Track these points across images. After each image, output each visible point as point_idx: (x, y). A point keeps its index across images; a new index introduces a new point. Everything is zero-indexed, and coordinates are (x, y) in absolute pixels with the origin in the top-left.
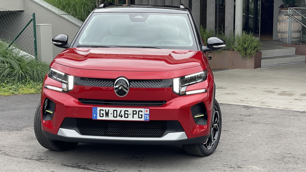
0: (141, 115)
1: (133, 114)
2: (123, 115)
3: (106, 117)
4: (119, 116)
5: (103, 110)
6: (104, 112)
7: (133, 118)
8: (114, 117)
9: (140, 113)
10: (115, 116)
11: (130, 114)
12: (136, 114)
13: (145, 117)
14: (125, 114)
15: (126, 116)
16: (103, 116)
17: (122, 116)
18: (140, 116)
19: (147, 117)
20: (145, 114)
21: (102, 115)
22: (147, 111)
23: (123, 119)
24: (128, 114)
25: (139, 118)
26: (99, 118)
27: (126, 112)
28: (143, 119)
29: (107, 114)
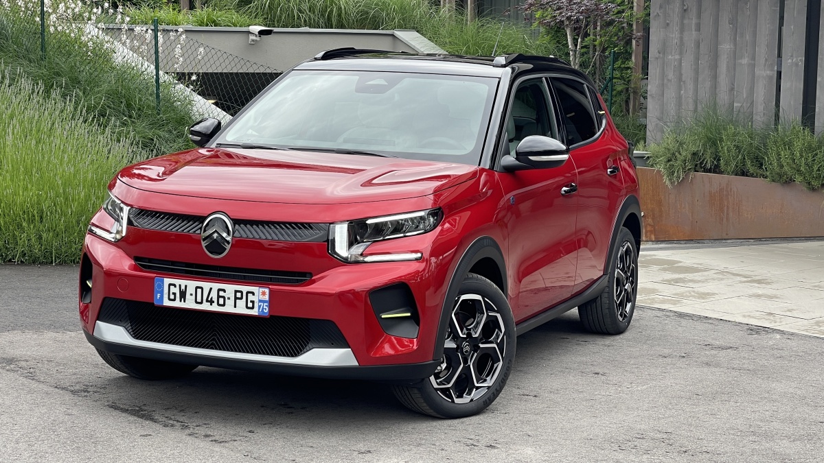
0: (253, 302)
1: (236, 298)
2: (215, 299)
3: (181, 301)
4: (207, 301)
5: (175, 286)
6: (177, 290)
7: (235, 307)
8: (196, 302)
9: (251, 297)
10: (199, 300)
11: (229, 298)
12: (241, 298)
13: (259, 307)
14: (219, 297)
15: (221, 301)
16: (174, 300)
17: (213, 302)
18: (250, 305)
19: (265, 307)
20: (260, 301)
21: (172, 297)
22: (264, 293)
23: (215, 308)
24: (224, 297)
25: (247, 307)
26: (167, 303)
27: (221, 293)
28: (255, 312)
29: (183, 295)
